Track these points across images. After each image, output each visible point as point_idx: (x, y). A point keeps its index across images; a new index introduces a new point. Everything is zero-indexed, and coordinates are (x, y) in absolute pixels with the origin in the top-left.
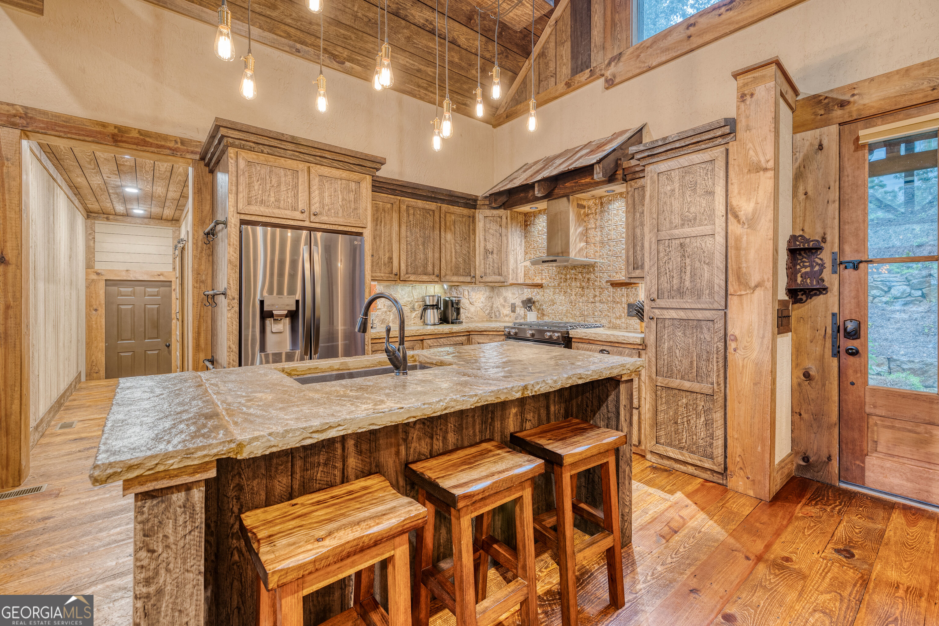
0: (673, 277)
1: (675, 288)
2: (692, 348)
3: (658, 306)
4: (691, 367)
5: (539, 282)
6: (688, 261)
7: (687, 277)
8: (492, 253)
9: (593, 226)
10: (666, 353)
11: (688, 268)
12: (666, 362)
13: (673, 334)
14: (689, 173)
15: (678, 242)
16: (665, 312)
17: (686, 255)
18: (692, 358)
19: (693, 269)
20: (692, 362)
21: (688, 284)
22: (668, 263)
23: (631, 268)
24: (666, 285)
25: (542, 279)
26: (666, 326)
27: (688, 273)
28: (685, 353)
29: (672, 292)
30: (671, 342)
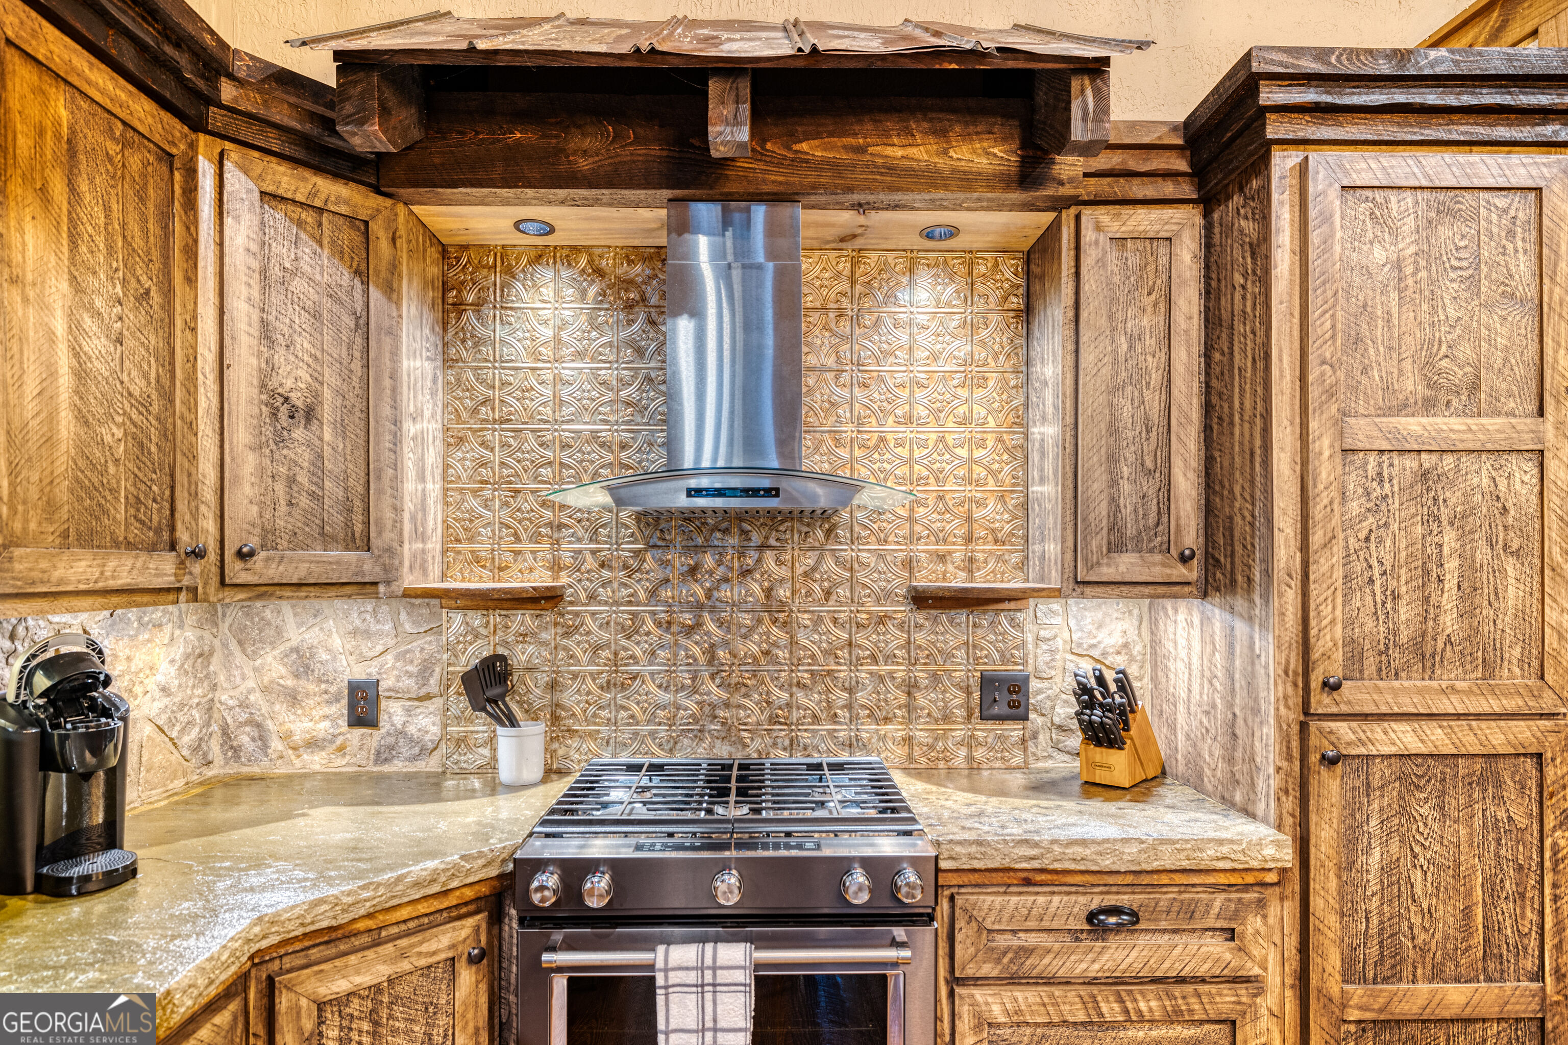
0: (1396, 597)
1: (1403, 638)
2: (1468, 859)
3: (1345, 709)
4: (1466, 928)
5: (541, 579)
6: (1449, 538)
7: (1449, 600)
8: (310, 414)
9: (831, 362)
10: (1374, 887)
11: (1452, 564)
12: (1375, 921)
13: (1403, 811)
14: (1453, 214)
15: (1410, 463)
16: (1376, 730)
17: (1445, 514)
18: (1469, 894)
19: (1469, 566)
20: (1467, 912)
21: (1450, 622)
22: (1380, 541)
23: (1098, 542)
24: (1370, 624)
25: (556, 567)
26: (1376, 782)
27: (1451, 583)
28: (1447, 878)
29: (1395, 654)
30: (1394, 846)
